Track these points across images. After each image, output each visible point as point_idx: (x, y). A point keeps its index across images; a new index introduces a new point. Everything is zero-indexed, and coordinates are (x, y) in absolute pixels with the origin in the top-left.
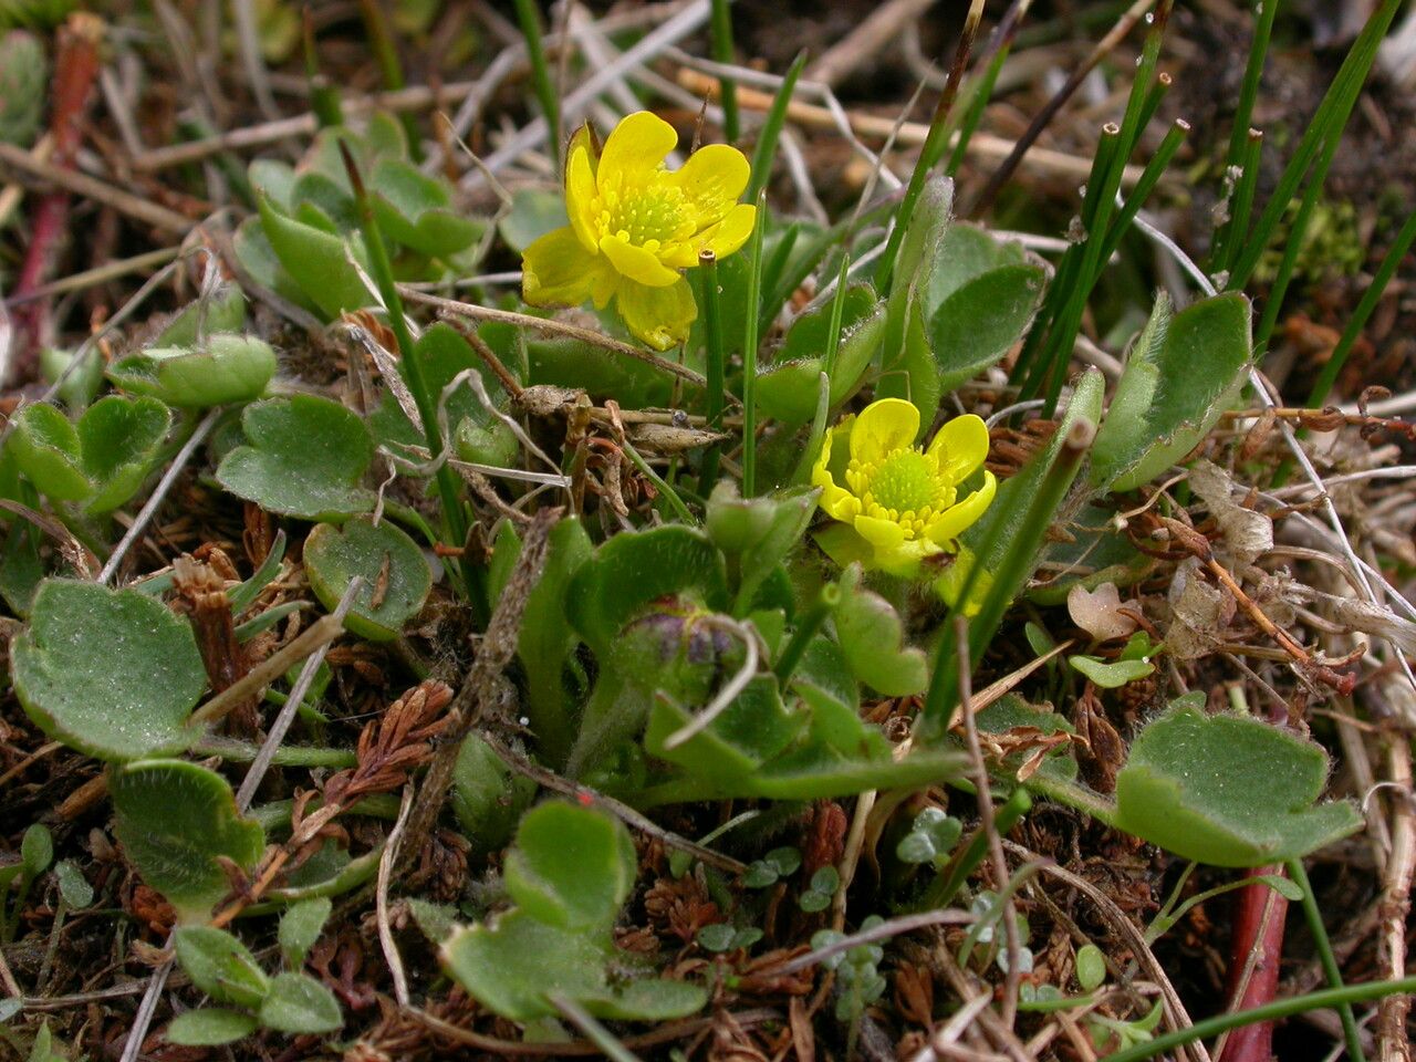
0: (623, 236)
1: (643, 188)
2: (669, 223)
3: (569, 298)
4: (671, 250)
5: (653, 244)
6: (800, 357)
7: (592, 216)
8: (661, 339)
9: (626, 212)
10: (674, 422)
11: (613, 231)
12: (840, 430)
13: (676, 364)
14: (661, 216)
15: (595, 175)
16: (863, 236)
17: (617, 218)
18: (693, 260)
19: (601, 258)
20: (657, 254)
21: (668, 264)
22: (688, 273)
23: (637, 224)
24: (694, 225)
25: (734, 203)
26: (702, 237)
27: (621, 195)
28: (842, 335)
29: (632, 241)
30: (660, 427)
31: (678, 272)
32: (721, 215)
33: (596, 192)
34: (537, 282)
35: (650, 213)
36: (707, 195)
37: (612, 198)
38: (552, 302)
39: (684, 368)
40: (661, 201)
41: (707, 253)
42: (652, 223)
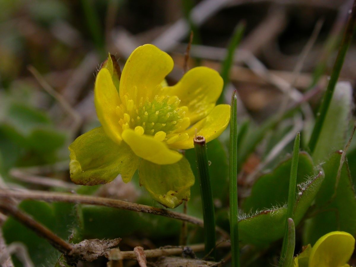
0: (139, 130)
1: (152, 98)
2: (171, 120)
3: (105, 176)
4: (174, 138)
5: (161, 135)
6: (270, 207)
7: (117, 118)
8: (170, 200)
9: (141, 114)
10: (183, 254)
11: (133, 126)
12: (301, 256)
13: (182, 215)
14: (165, 115)
15: (118, 89)
16: (284, 126)
17: (135, 118)
18: (190, 144)
19: (124, 146)
20: (164, 141)
21: (173, 147)
22: (186, 153)
23: (149, 122)
24: (188, 119)
25: (213, 105)
26: (195, 128)
27: (137, 102)
28: (298, 189)
29: (146, 133)
30: (174, 259)
31: (180, 153)
32: (206, 112)
33: (119, 102)
34: (80, 167)
35: (157, 113)
36: (195, 101)
37: (130, 104)
38: (93, 180)
39: (187, 216)
40: (165, 105)
41: (199, 138)
42: (159, 120)
